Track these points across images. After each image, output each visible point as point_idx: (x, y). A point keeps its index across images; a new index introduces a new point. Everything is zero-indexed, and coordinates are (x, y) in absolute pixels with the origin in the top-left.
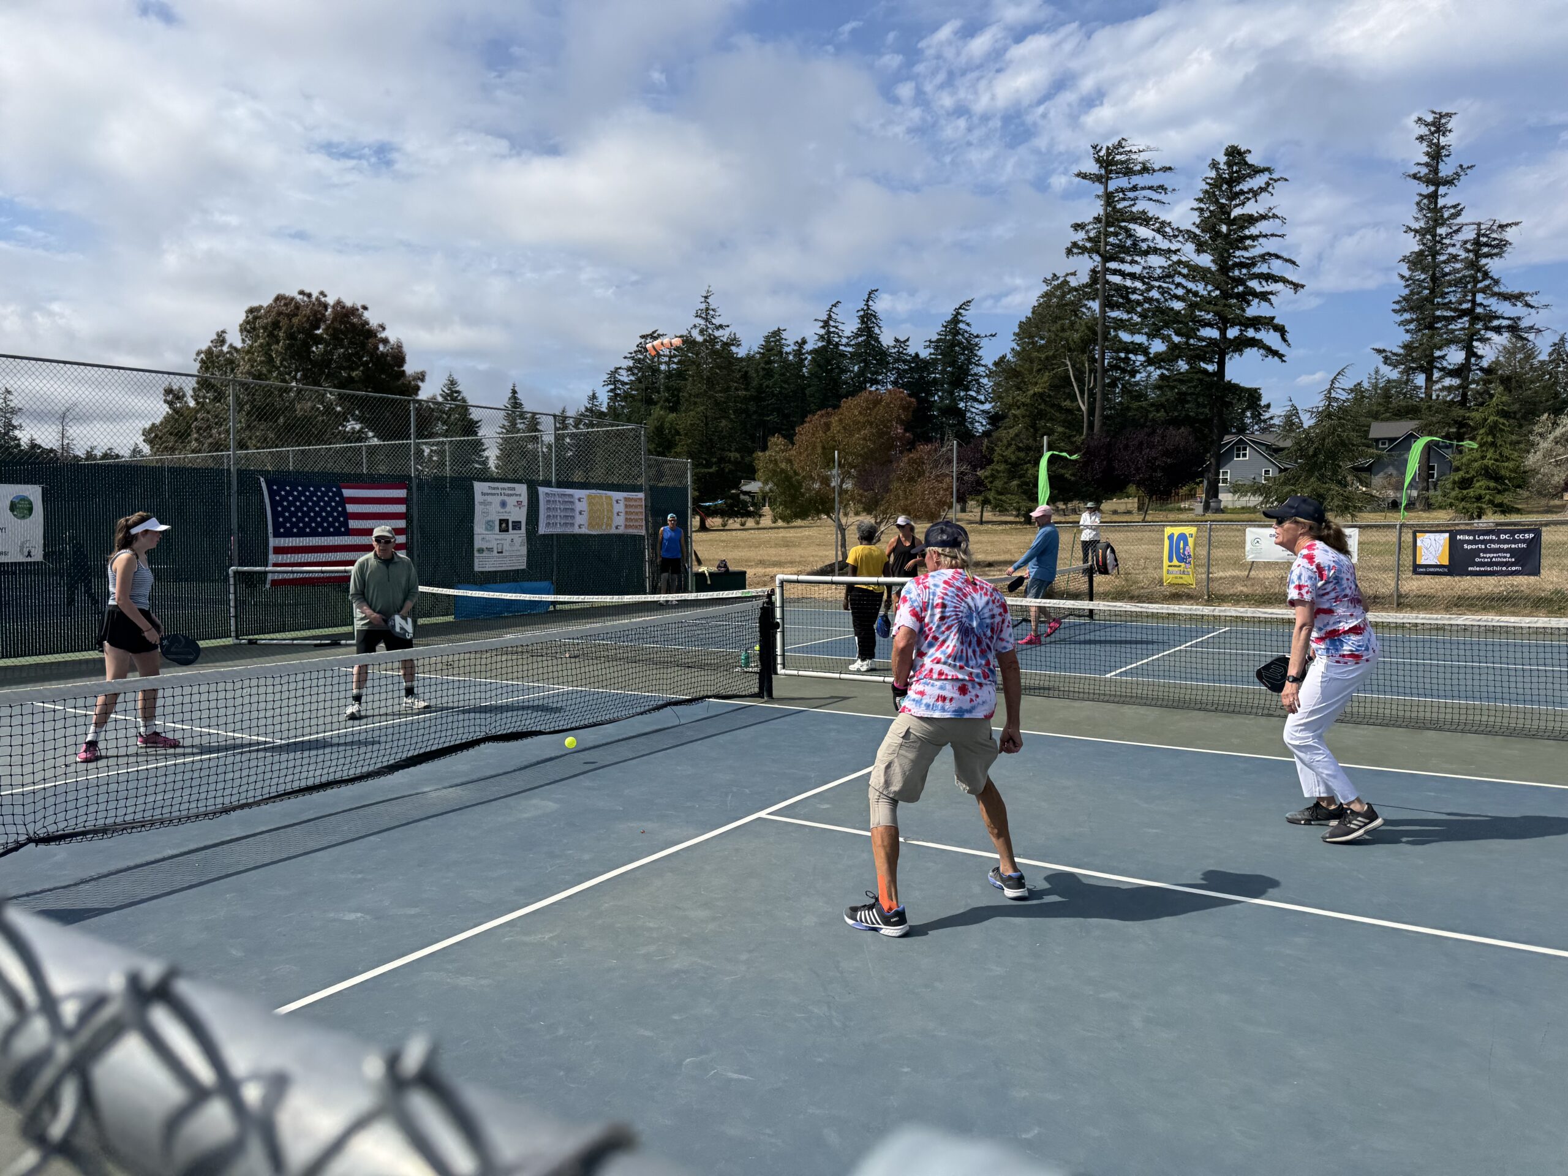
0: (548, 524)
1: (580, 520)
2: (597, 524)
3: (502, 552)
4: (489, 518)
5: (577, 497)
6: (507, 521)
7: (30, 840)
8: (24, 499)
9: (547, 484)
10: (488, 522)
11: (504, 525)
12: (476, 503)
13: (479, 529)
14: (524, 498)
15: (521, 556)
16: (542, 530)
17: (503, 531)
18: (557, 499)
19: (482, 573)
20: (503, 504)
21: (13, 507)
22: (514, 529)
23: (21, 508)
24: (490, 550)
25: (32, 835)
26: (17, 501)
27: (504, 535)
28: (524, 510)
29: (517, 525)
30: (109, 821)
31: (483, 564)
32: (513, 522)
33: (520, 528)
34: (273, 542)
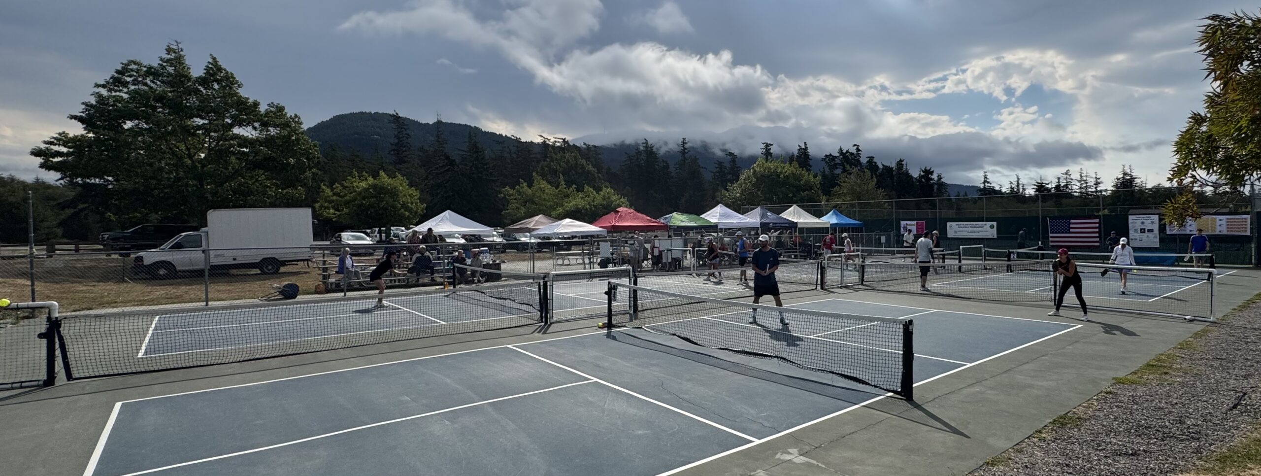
0: (1171, 231)
3: (1141, 240)
4: (1137, 227)
6: (1144, 229)
8: (993, 225)
10: (1135, 230)
11: (1143, 231)
12: (1129, 221)
14: (1157, 221)
15: (1158, 242)
16: (1168, 232)
17: (1143, 233)
20: (1143, 223)
21: (990, 227)
23: (992, 227)
24: (1136, 239)
26: (991, 225)
27: (1146, 234)
28: (1156, 225)
32: (1150, 230)
33: (1153, 231)
34: (1051, 235)
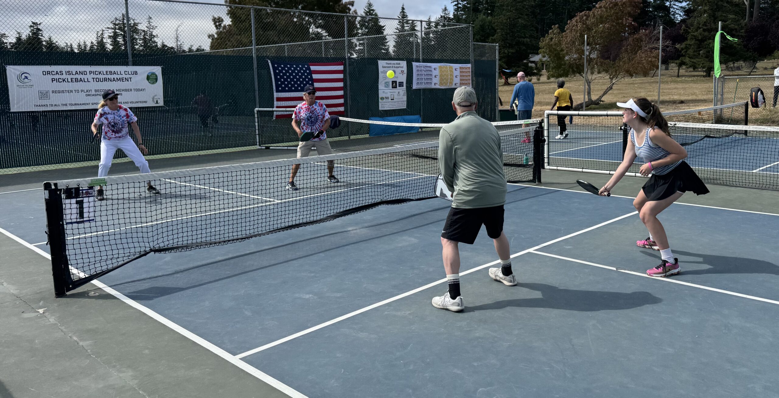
0: (418, 83)
1: (435, 80)
2: (444, 83)
3: (393, 99)
4: (386, 81)
5: (433, 67)
6: (396, 82)
7: (151, 250)
8: (153, 74)
9: (418, 60)
10: (386, 83)
11: (394, 84)
12: (380, 72)
13: (381, 86)
14: (405, 69)
15: (404, 101)
16: (415, 87)
17: (394, 88)
18: (423, 69)
19: (382, 110)
21: (148, 78)
22: (399, 86)
23: (152, 79)
24: (387, 98)
25: (152, 247)
26: (150, 75)
27: (395, 90)
28: (405, 76)
29: (401, 84)
30: (190, 242)
31: (384, 106)
32: (399, 82)
33: (403, 86)
34: (276, 95)
